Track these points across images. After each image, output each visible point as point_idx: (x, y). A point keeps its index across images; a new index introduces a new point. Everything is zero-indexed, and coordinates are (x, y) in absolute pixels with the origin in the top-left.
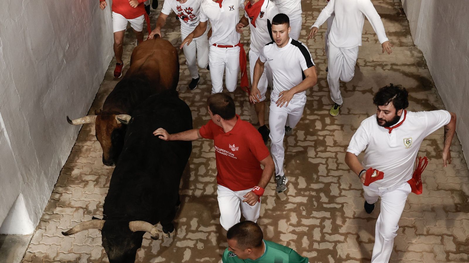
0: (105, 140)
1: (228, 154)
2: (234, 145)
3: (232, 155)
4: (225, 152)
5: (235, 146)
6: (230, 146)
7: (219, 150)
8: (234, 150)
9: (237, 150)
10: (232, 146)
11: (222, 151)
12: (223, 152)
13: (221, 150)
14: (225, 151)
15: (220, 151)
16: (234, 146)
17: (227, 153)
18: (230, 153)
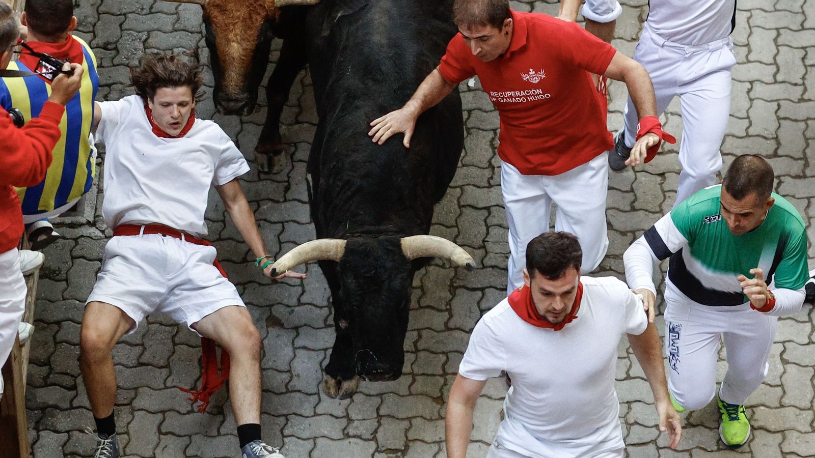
0: (238, 43)
1: (526, 97)
2: (531, 70)
3: (537, 95)
4: (519, 97)
5: (534, 72)
6: (525, 77)
7: (504, 97)
8: (537, 81)
9: (543, 76)
10: (529, 74)
11: (511, 97)
12: (515, 98)
13: (509, 93)
14: (518, 93)
15: (506, 98)
16: (532, 72)
17: (523, 96)
18: (531, 92)
